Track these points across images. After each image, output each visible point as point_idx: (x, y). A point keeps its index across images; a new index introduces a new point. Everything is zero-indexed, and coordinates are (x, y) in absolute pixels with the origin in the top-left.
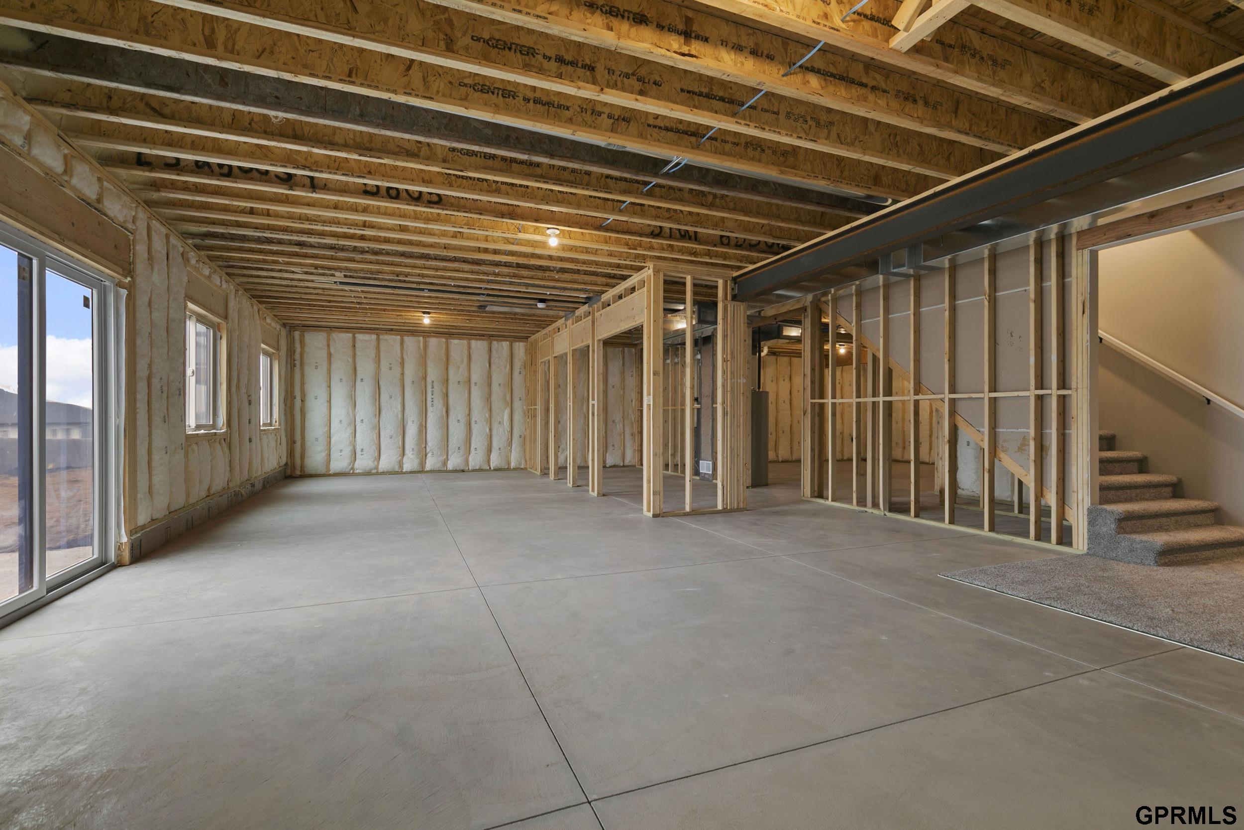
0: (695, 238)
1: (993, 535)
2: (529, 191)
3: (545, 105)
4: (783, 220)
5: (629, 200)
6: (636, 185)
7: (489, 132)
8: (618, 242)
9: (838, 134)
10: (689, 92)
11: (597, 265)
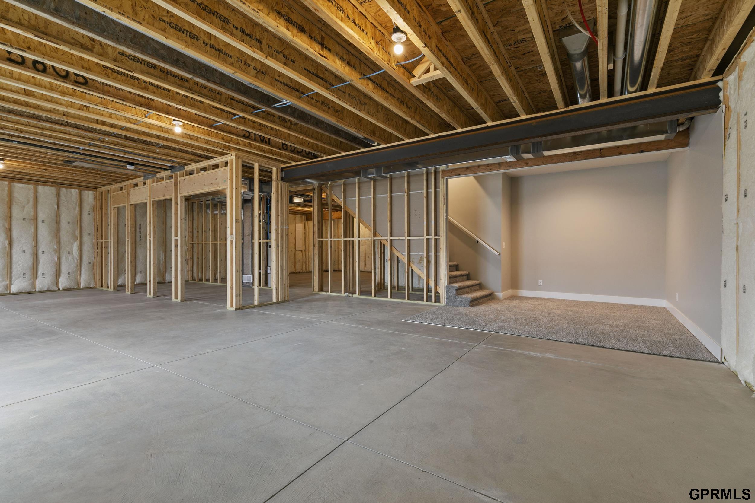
0: (268, 142)
1: (409, 301)
2: (170, 94)
3: (217, 50)
4: (324, 143)
5: (241, 114)
6: (249, 108)
7: (164, 53)
8: (217, 136)
9: (368, 110)
10: (307, 70)
11: (192, 147)
